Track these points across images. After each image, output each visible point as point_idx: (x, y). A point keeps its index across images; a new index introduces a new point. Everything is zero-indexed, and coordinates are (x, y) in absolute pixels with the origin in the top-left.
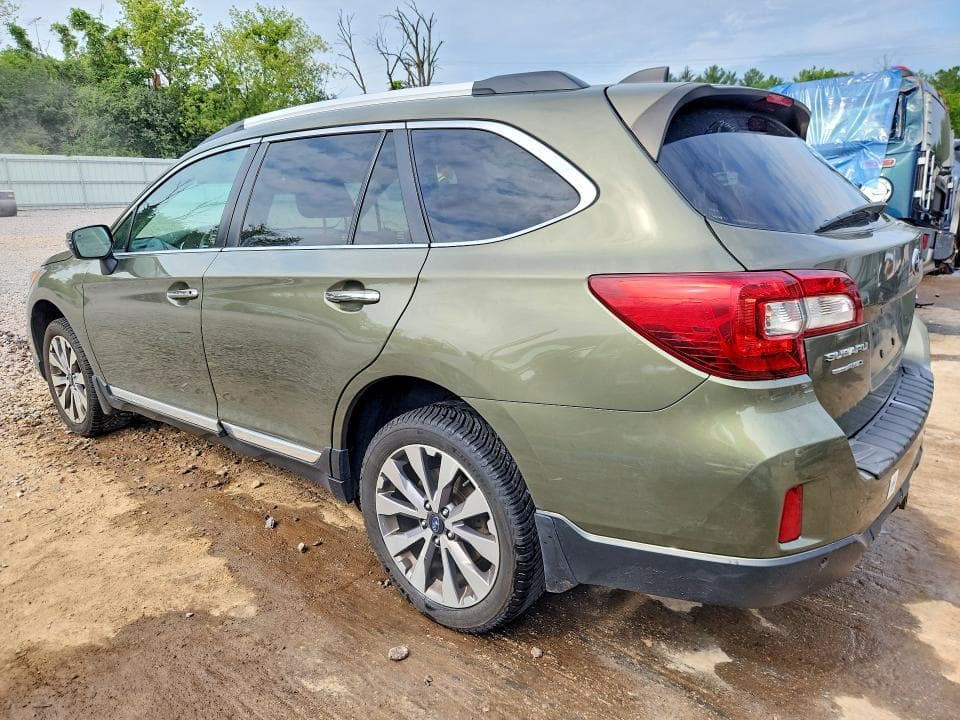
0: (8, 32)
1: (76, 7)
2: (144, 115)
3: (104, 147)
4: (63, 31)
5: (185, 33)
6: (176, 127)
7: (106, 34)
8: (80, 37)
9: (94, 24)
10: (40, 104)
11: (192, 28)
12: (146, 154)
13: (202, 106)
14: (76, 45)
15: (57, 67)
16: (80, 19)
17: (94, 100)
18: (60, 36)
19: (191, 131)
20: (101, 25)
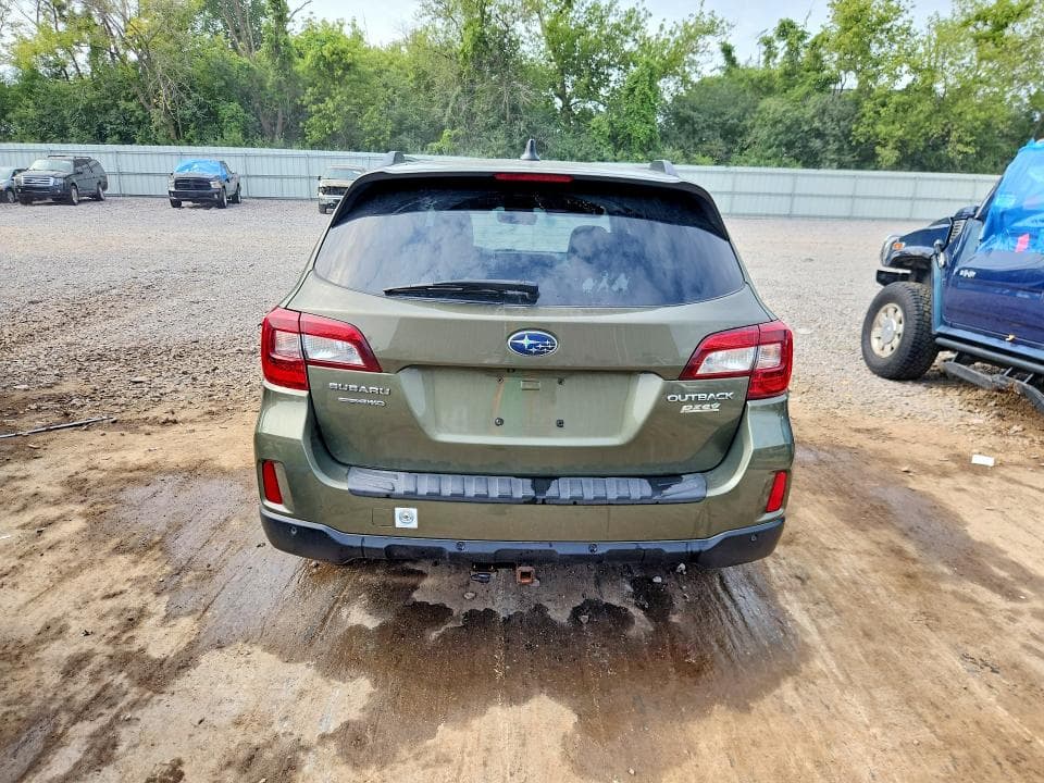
0: (719, 50)
1: (784, 18)
2: (817, 124)
3: (769, 158)
4: (768, 43)
5: (889, 30)
6: (847, 135)
7: (806, 41)
8: (781, 46)
9: (797, 32)
10: (727, 117)
11: (899, 22)
12: (806, 165)
13: (882, 110)
14: (776, 56)
15: (752, 80)
16: (786, 29)
17: (771, 111)
18: (764, 48)
19: (862, 140)
20: (803, 32)
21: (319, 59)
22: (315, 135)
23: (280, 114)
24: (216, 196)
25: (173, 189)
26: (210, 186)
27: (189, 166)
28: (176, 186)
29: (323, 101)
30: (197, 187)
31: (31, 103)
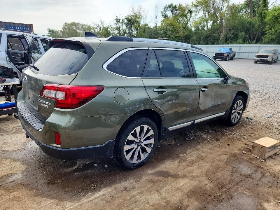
21: (273, 16)
22: (266, 40)
23: (257, 35)
24: (225, 58)
25: (214, 56)
26: (224, 55)
27: (221, 50)
28: (215, 55)
29: (271, 29)
30: (221, 55)
31: (195, 36)
